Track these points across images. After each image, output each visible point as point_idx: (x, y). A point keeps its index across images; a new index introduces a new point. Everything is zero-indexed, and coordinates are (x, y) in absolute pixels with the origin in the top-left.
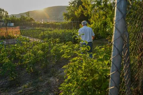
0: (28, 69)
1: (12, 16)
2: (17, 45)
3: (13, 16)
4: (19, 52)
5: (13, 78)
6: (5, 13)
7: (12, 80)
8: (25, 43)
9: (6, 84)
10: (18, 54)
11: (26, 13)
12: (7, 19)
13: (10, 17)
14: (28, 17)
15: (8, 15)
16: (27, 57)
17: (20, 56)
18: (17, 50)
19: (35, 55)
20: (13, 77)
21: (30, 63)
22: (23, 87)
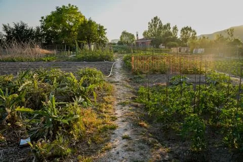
0: (229, 140)
1: (202, 38)
2: (211, 88)
4: (213, 101)
5: (198, 148)
6: (192, 33)
8: (226, 85)
10: (211, 105)
17: (213, 109)
18: (211, 96)
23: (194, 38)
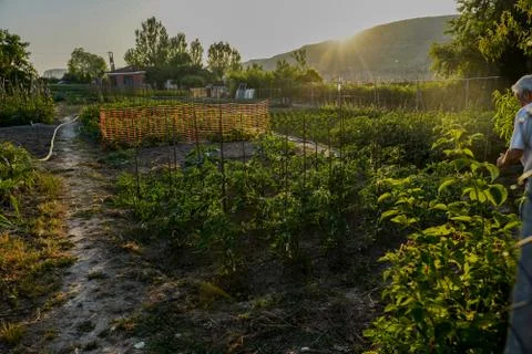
0: (277, 247)
1: (251, 67)
2: (252, 164)
3: (255, 66)
4: (255, 187)
5: (230, 268)
6: (231, 57)
7: (225, 276)
8: (279, 158)
10: (251, 194)
11: (296, 53)
12: (237, 75)
13: (245, 68)
14: (301, 67)
15: (239, 62)
16: (277, 208)
17: (256, 202)
18: (250, 178)
19: (304, 201)
20: (227, 267)
21: (283, 227)
22: (254, 302)
23: (236, 67)
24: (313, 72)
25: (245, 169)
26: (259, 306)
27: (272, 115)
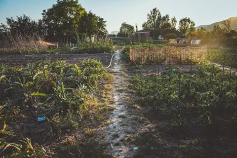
0: (203, 117)
1: (200, 29)
2: (195, 76)
3: (202, 28)
4: (195, 87)
6: (190, 25)
7: (176, 126)
8: (209, 74)
9: (168, 128)
11: (225, 21)
12: (192, 33)
13: (197, 29)
14: (227, 29)
15: (194, 27)
16: (205, 98)
17: (195, 94)
18: (193, 83)
19: (221, 96)
20: (178, 123)
23: (192, 29)
24: (234, 31)
25: (191, 78)
26: (191, 144)
27: (208, 53)
